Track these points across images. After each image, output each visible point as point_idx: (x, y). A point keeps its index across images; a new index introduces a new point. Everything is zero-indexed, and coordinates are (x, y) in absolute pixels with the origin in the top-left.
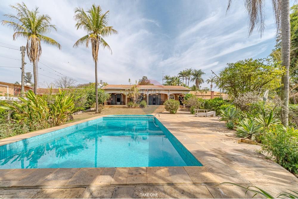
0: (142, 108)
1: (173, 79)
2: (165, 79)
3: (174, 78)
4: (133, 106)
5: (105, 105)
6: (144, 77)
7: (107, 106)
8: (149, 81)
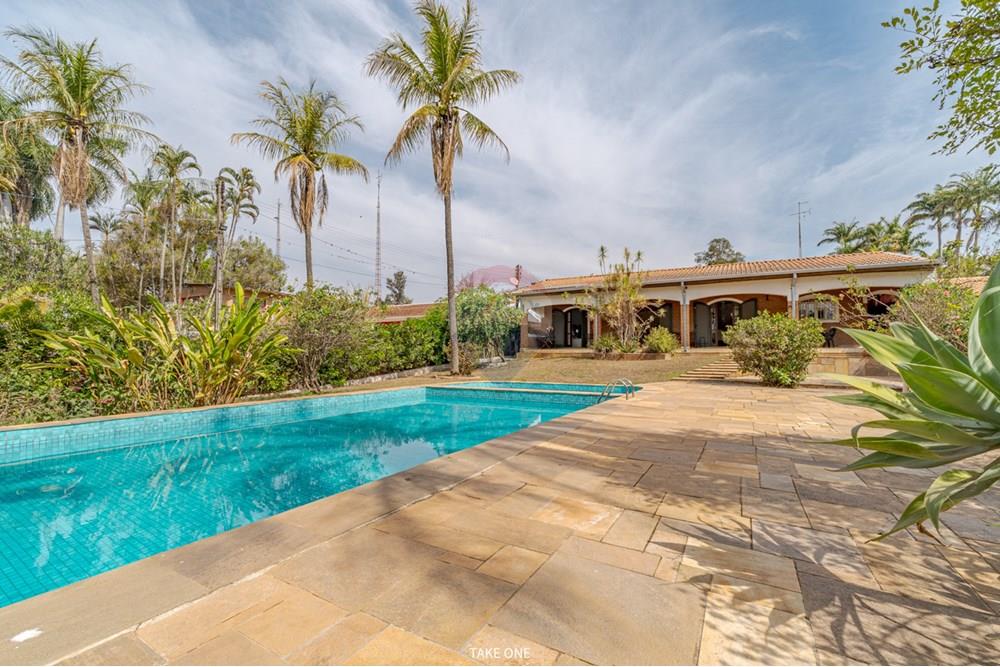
0: (654, 358)
1: (870, 232)
2: (832, 240)
3: (879, 228)
4: (617, 352)
5: (525, 349)
6: (717, 241)
7: (530, 351)
8: (738, 254)
